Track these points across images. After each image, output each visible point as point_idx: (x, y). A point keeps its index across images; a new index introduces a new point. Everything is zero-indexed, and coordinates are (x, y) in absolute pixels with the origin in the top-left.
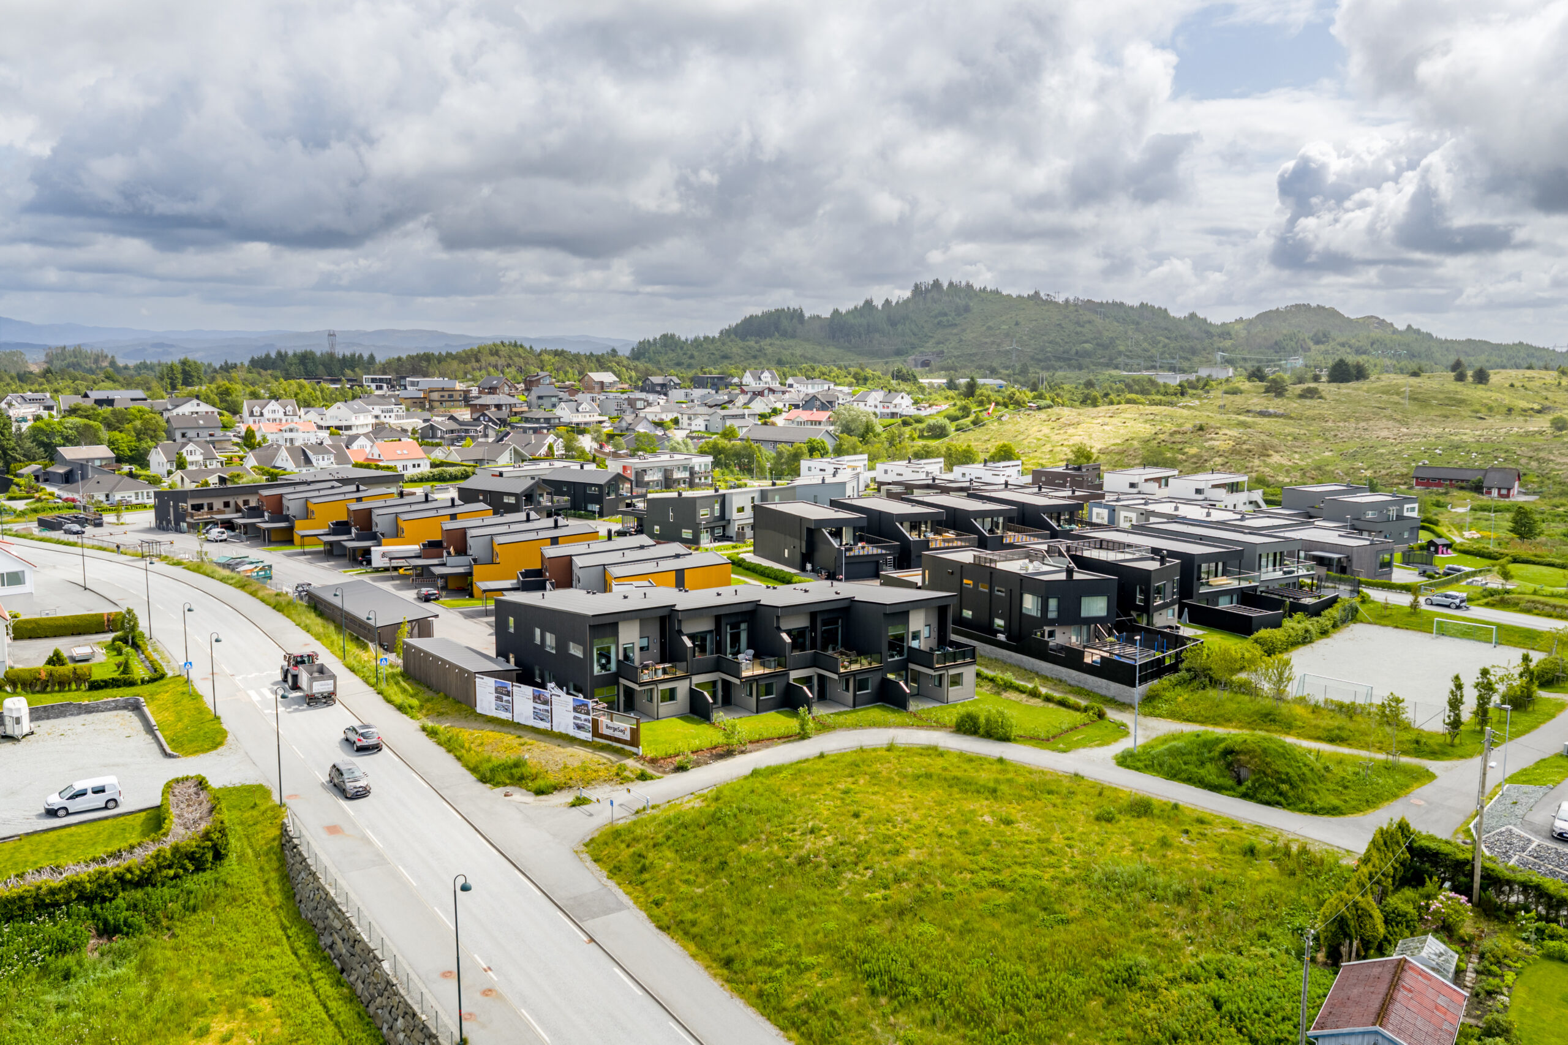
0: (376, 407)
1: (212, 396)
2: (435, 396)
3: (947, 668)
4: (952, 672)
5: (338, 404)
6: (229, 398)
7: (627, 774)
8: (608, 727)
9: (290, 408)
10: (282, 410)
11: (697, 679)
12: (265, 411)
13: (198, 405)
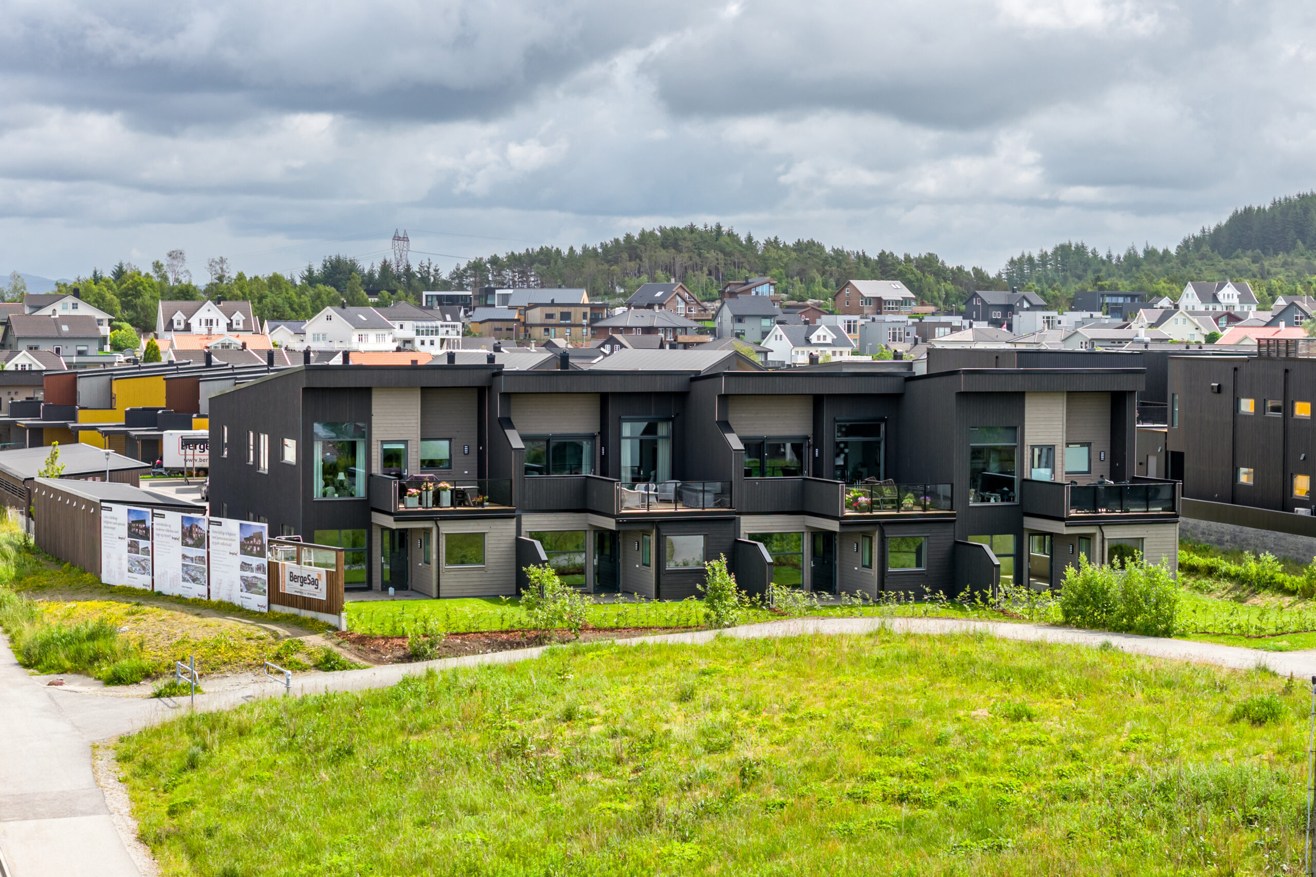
0: (408, 325)
1: (109, 296)
2: (536, 316)
3: (1101, 522)
4: (1114, 533)
5: (329, 310)
6: (139, 301)
7: (299, 657)
8: (293, 578)
9: (238, 317)
10: (224, 321)
11: (532, 522)
12: (194, 321)
13: (75, 306)
